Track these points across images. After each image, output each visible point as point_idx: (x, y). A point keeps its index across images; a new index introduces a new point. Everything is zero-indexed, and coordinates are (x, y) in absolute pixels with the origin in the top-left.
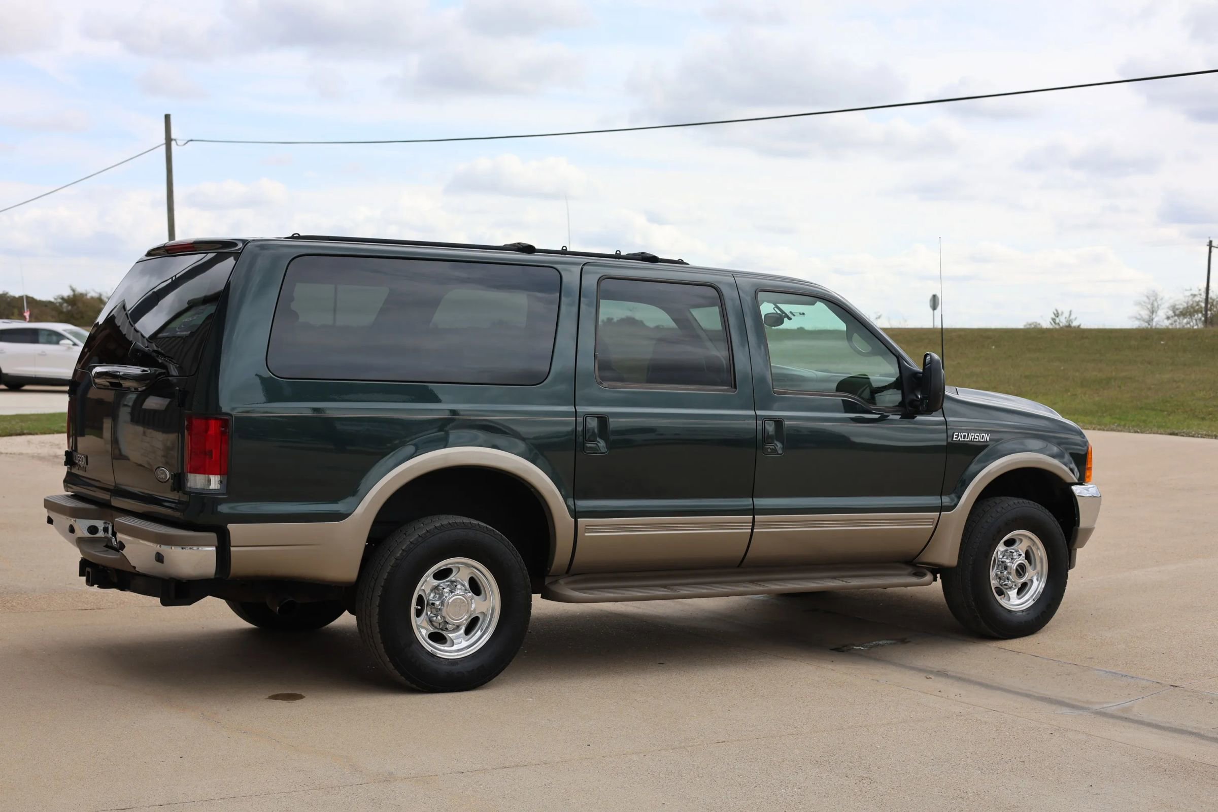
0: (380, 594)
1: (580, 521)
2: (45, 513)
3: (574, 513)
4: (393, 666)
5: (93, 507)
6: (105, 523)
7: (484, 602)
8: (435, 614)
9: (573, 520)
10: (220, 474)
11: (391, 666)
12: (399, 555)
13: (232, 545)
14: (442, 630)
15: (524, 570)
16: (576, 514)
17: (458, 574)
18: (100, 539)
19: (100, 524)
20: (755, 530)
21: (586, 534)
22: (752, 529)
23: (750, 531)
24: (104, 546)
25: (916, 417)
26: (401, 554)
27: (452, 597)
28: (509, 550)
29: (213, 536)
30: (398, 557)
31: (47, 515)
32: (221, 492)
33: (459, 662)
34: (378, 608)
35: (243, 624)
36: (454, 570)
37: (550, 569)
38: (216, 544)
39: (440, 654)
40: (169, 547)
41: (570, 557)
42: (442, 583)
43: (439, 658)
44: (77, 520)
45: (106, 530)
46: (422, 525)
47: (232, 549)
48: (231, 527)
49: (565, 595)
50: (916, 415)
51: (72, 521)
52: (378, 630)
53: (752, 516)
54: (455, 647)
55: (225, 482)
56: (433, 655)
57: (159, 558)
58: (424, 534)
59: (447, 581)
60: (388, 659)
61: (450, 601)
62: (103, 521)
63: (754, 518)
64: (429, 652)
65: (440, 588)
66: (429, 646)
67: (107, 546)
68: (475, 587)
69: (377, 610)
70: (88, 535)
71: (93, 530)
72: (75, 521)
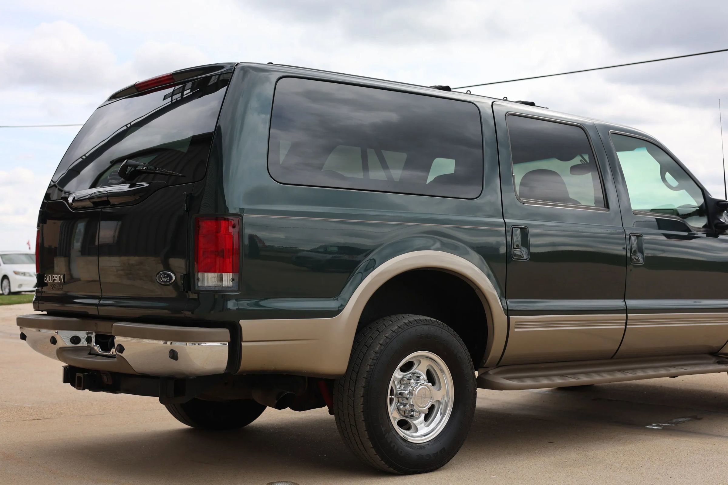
0: (364, 385)
1: (511, 318)
2: (18, 331)
3: (507, 311)
4: (375, 452)
5: (75, 319)
6: (88, 333)
7: (439, 391)
8: (401, 403)
9: (507, 317)
10: (233, 272)
11: (373, 451)
12: (378, 349)
13: (243, 340)
14: (407, 417)
15: (471, 362)
16: (509, 312)
17: (419, 366)
18: (83, 348)
19: (82, 335)
20: (627, 327)
21: (516, 330)
22: (626, 326)
23: (624, 327)
24: (89, 354)
25: (719, 236)
26: (380, 349)
27: (419, 387)
28: (460, 343)
29: (225, 332)
30: (377, 350)
31: (20, 333)
32: (233, 289)
33: (425, 446)
34: (362, 398)
35: (177, 425)
36: (415, 363)
37: (486, 362)
38: (229, 339)
39: (410, 439)
40: (184, 343)
41: (503, 349)
42: (408, 374)
43: (410, 443)
44: (59, 331)
45: (89, 340)
46: (391, 322)
47: (243, 344)
48: (243, 323)
49: (499, 383)
50: (719, 235)
51: (52, 333)
52: (363, 419)
53: (625, 315)
54: (420, 433)
55: (237, 279)
56: (405, 441)
57: (174, 355)
58: (397, 329)
59: (410, 373)
60: (372, 445)
61: (416, 392)
62: (86, 332)
63: (627, 316)
64: (402, 437)
65: (405, 379)
66: (401, 432)
67: (90, 354)
68: (431, 378)
69: (362, 401)
70: (69, 344)
71: (75, 340)
72: (57, 333)
